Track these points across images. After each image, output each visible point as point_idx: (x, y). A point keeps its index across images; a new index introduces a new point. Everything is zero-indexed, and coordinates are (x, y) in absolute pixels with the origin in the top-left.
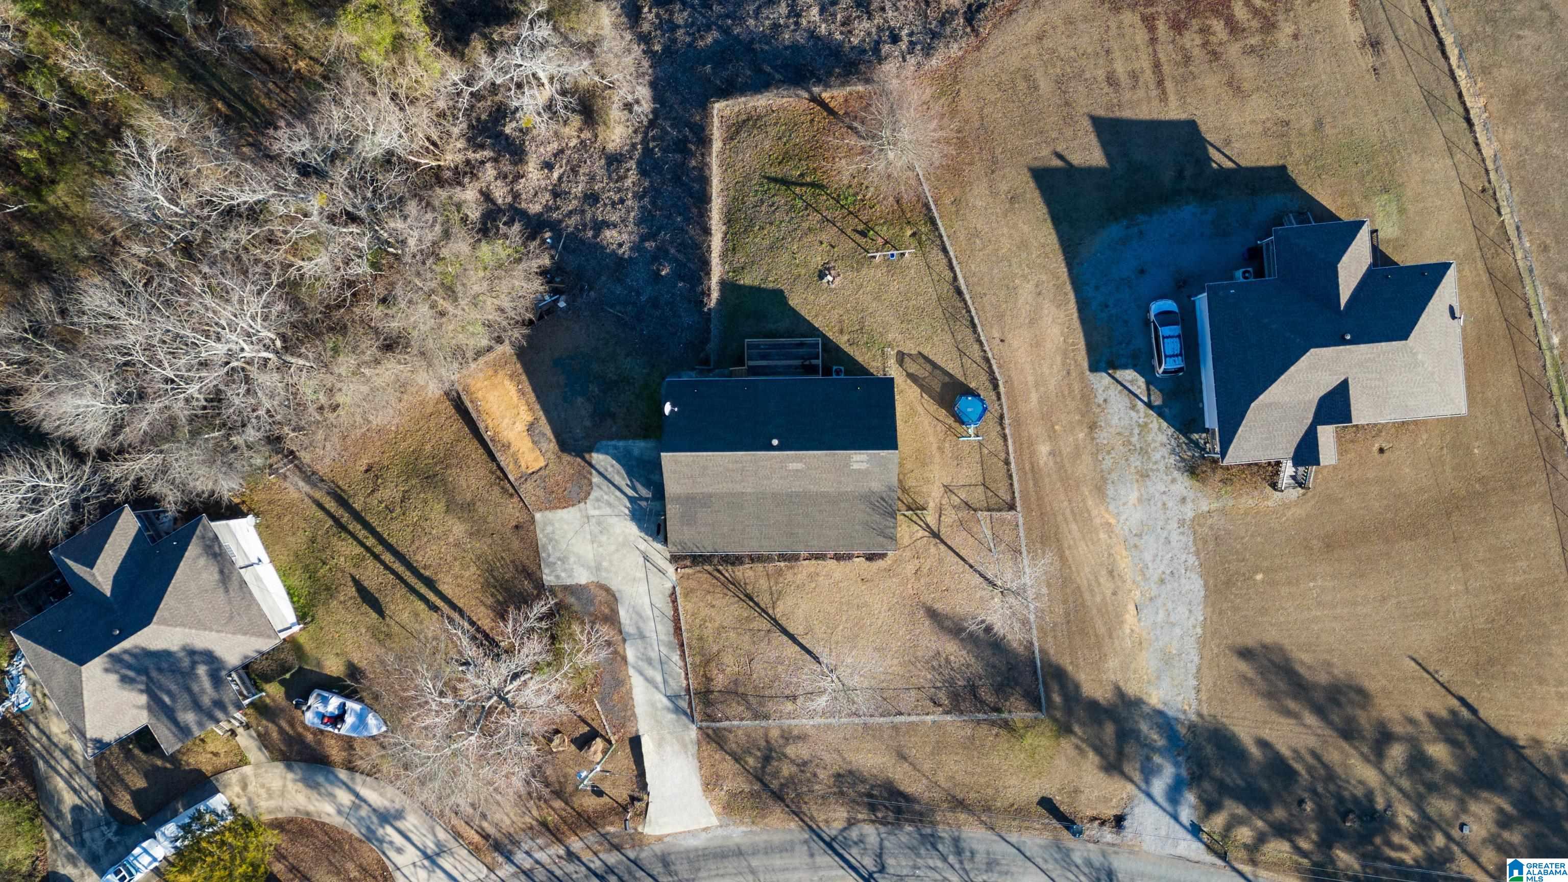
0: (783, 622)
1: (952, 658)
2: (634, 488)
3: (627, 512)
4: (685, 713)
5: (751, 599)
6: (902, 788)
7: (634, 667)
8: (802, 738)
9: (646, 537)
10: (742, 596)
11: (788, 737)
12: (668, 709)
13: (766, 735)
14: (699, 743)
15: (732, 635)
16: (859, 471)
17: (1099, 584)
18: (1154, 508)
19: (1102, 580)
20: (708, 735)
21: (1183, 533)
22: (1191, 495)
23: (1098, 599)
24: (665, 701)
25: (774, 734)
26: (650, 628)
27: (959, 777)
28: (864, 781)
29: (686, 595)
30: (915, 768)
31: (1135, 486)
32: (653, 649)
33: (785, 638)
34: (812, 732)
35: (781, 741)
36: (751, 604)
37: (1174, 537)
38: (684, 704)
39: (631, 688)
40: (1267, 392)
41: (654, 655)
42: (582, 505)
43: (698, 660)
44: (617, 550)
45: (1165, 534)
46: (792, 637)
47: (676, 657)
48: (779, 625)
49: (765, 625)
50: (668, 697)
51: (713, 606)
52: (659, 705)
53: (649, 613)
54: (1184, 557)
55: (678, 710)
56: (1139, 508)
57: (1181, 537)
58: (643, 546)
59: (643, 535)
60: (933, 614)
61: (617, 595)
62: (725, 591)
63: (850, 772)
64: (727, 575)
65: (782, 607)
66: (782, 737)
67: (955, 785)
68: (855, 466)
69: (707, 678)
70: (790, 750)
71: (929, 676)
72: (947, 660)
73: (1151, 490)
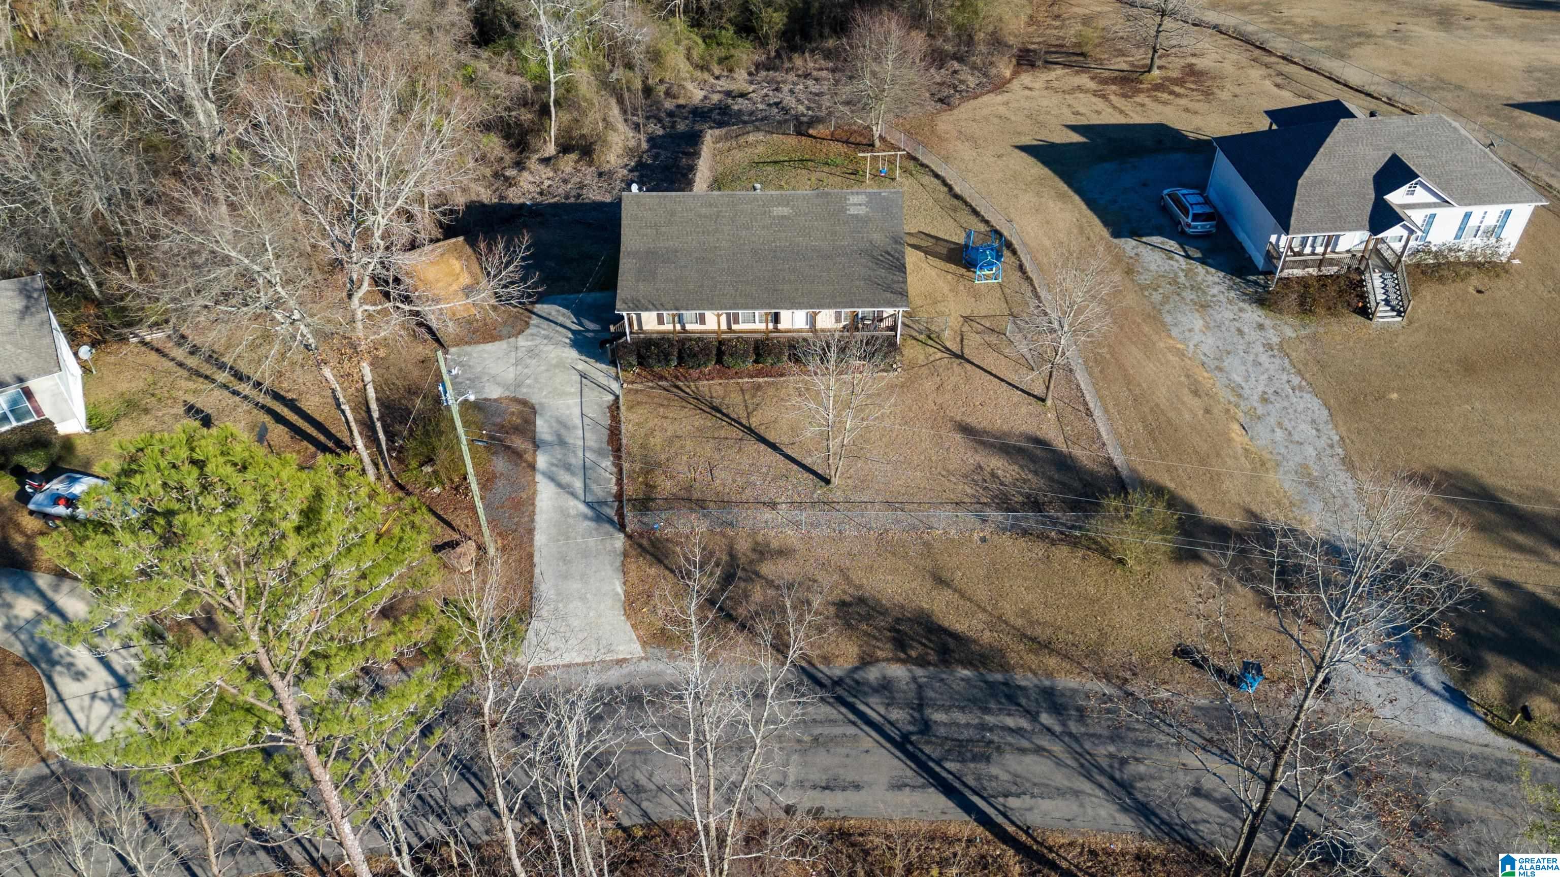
0: (762, 431)
1: (1000, 472)
2: (581, 324)
3: (568, 341)
4: (610, 521)
5: (720, 411)
6: (946, 624)
7: (544, 474)
8: (783, 553)
9: (587, 359)
10: (708, 410)
11: (762, 551)
12: (586, 517)
13: (731, 548)
14: (625, 555)
15: (689, 444)
16: (856, 217)
17: (1183, 403)
18: (1226, 334)
19: (1185, 399)
20: (640, 546)
21: (1274, 356)
22: (1268, 323)
23: (1187, 416)
24: (582, 508)
25: (743, 546)
26: (575, 439)
27: (1039, 613)
28: (884, 612)
29: (630, 408)
30: (962, 596)
31: (1197, 315)
32: (576, 456)
33: (762, 447)
34: (799, 546)
35: (754, 556)
36: (718, 415)
37: (1264, 358)
38: (611, 512)
39: (535, 492)
40: (1310, 167)
41: (576, 461)
42: (512, 340)
43: (638, 466)
44: (547, 370)
45: (1251, 357)
46: (773, 446)
47: (607, 463)
48: (756, 434)
49: (736, 433)
50: (587, 504)
51: (666, 418)
52: (572, 512)
53: (578, 422)
54: (1285, 377)
55: (599, 518)
56: (1209, 334)
57: (1273, 360)
58: (581, 366)
59: (583, 358)
60: (966, 430)
61: (537, 407)
62: (684, 404)
63: (861, 600)
64: (688, 390)
65: (760, 416)
66: (754, 550)
67: (1032, 623)
68: (853, 211)
69: (647, 485)
70: (767, 569)
71: (969, 491)
72: (993, 475)
73: (1218, 317)
